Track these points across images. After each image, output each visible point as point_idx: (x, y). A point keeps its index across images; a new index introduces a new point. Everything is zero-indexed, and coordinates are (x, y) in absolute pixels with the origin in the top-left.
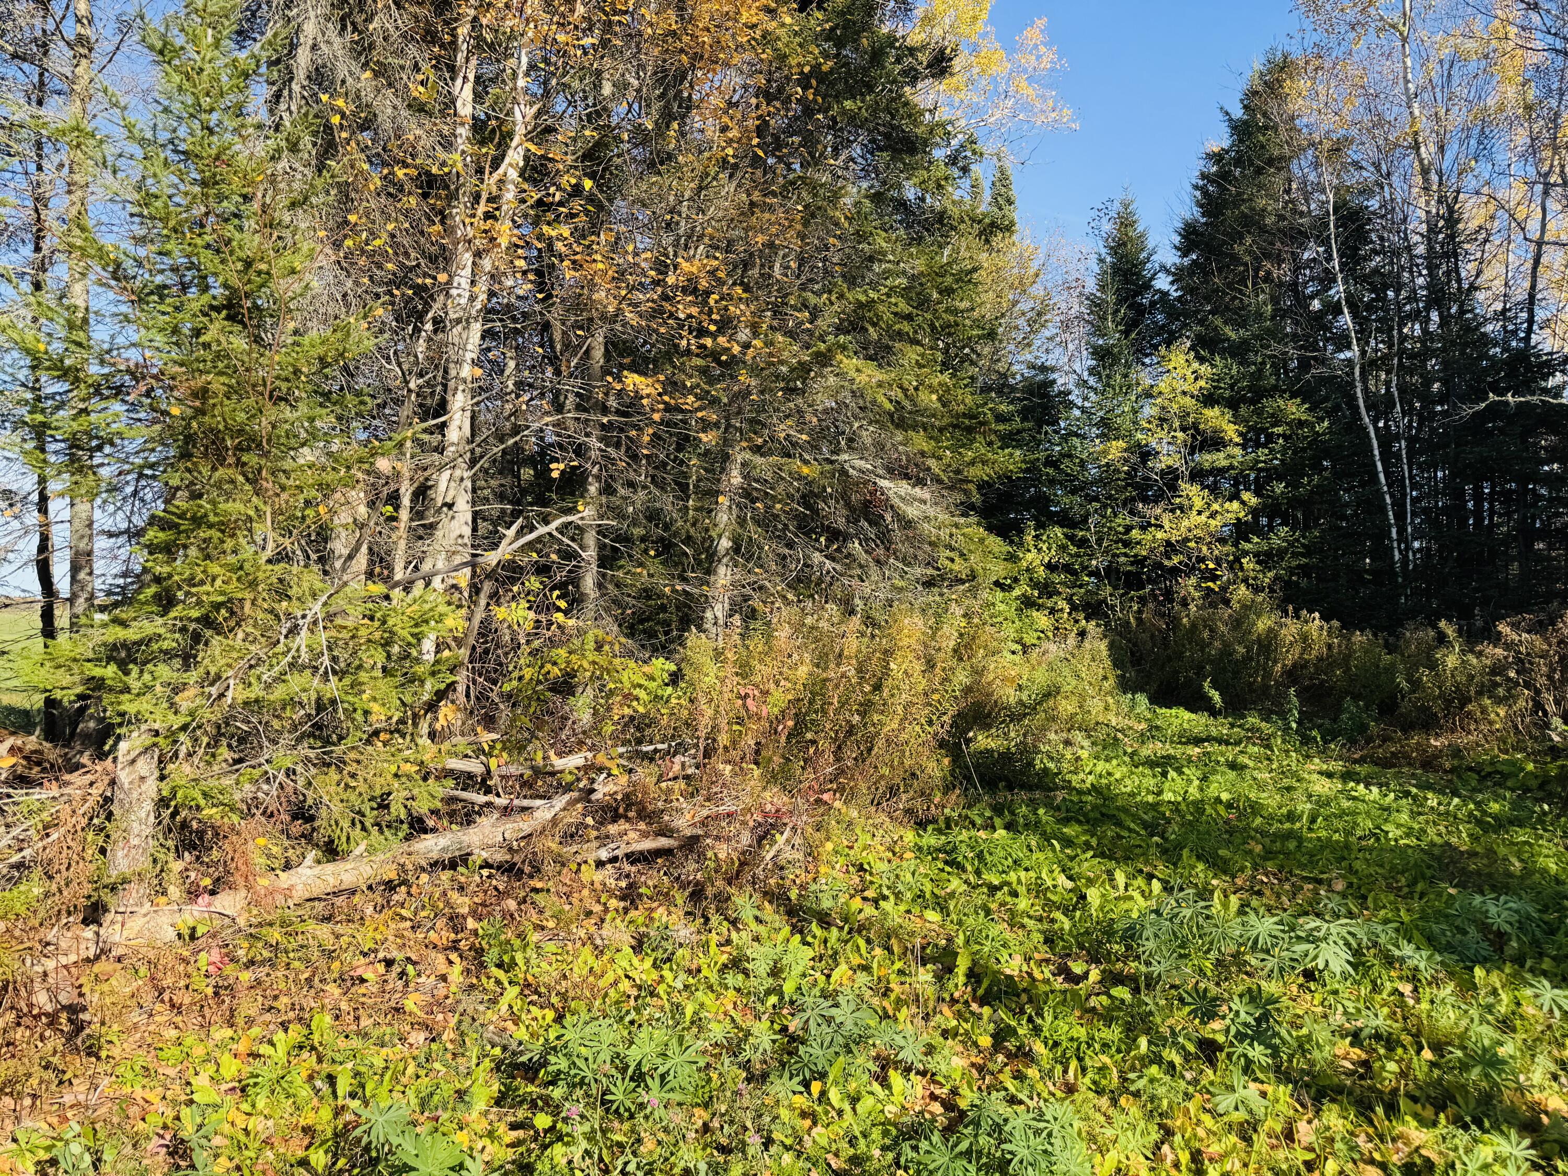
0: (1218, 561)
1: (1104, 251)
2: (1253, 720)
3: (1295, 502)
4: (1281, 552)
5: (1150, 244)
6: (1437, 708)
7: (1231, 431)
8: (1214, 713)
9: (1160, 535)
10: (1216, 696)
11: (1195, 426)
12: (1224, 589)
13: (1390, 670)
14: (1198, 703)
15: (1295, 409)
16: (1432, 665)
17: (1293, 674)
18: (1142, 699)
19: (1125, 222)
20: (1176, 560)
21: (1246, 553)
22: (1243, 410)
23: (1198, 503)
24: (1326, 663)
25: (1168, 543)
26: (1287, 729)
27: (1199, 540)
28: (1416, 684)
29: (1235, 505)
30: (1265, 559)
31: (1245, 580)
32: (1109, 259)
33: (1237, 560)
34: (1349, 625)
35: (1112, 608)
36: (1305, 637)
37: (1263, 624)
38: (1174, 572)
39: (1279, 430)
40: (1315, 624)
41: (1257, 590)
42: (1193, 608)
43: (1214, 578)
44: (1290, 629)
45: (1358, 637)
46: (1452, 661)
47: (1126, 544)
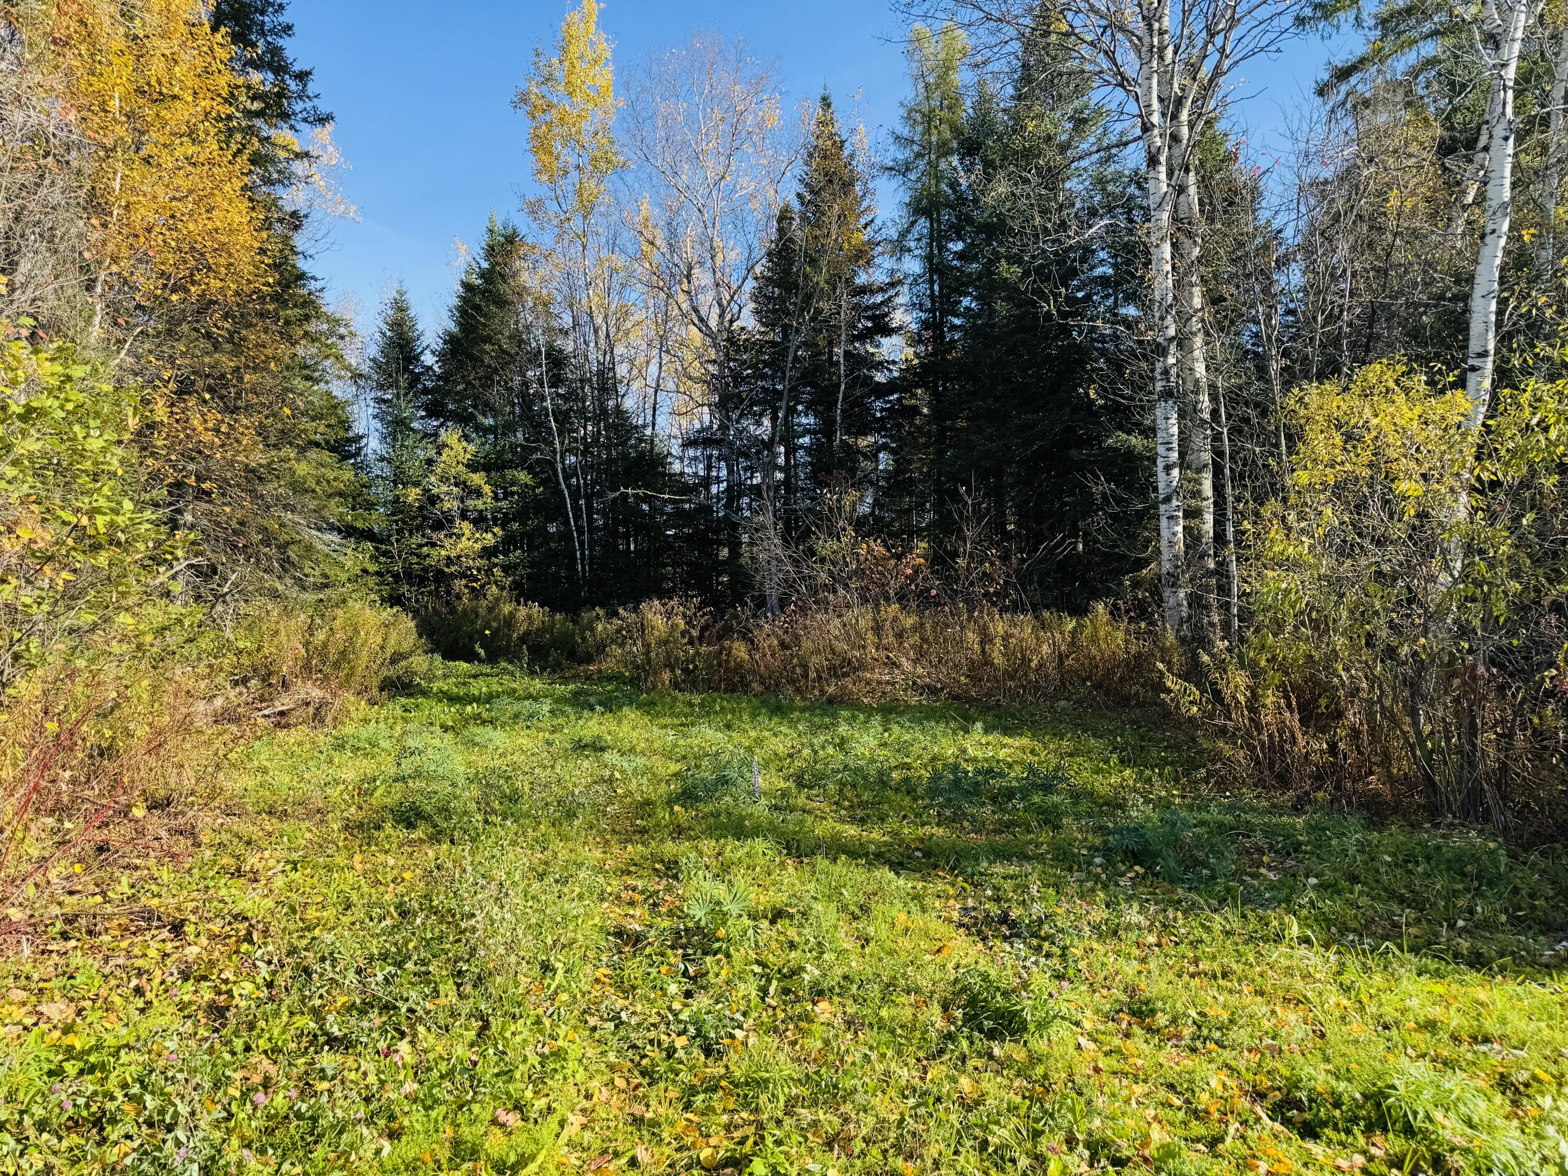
0: (479, 570)
1: (385, 328)
2: (504, 664)
3: (523, 535)
4: (516, 566)
5: (420, 327)
6: (592, 650)
7: (487, 489)
8: (481, 661)
9: (443, 553)
10: (482, 652)
11: (464, 483)
12: (482, 586)
13: (573, 634)
14: (470, 657)
15: (523, 477)
16: (592, 630)
17: (523, 639)
18: (438, 658)
19: (400, 307)
20: (453, 569)
21: (495, 565)
22: (493, 474)
23: (467, 533)
24: (541, 631)
25: (449, 558)
26: (522, 668)
27: (467, 556)
28: (584, 639)
29: (489, 536)
30: (506, 569)
31: (496, 582)
32: (389, 334)
33: (490, 569)
34: (554, 610)
35: (409, 599)
36: (529, 617)
37: (507, 609)
38: (453, 576)
39: (515, 489)
40: (536, 608)
41: (502, 588)
42: (465, 600)
43: (477, 580)
44: (523, 612)
45: (558, 616)
46: (600, 627)
47: (418, 556)
